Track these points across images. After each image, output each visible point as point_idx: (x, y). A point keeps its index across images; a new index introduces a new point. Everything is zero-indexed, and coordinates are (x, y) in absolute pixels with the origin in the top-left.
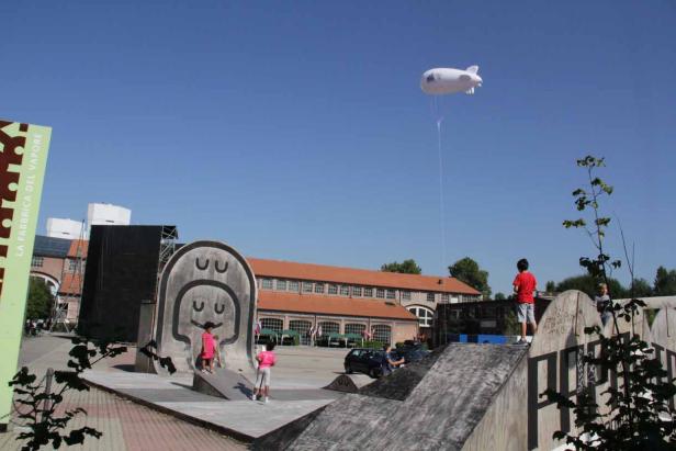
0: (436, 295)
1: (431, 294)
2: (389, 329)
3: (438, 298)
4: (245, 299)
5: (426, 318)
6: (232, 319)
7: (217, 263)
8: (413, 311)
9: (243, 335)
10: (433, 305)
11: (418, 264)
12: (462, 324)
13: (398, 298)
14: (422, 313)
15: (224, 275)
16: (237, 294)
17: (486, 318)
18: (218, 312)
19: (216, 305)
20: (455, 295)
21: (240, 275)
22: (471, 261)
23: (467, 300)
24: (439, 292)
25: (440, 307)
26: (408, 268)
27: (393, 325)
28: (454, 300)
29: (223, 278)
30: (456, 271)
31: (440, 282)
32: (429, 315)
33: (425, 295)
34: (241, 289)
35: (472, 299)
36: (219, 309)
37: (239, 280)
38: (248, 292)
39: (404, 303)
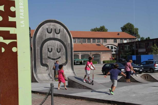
0: (118, 40)
1: (115, 40)
2: (99, 55)
3: (119, 41)
4: (69, 45)
5: (114, 50)
6: (64, 55)
7: (55, 30)
8: (108, 47)
9: (69, 61)
10: (116, 44)
11: (106, 28)
12: (130, 51)
13: (101, 42)
14: (112, 48)
15: (59, 35)
16: (65, 43)
17: (140, 48)
18: (59, 52)
19: (57, 49)
20: (125, 39)
21: (66, 34)
22: (131, 24)
23: (130, 41)
24: (118, 39)
25: (119, 45)
26: (102, 29)
27: (101, 54)
28: (125, 42)
29: (58, 36)
30: (124, 29)
31: (118, 34)
32: (115, 48)
33: (113, 40)
34: (67, 41)
35: (133, 41)
36: (59, 50)
37: (65, 37)
38: (69, 42)
39: (104, 44)
